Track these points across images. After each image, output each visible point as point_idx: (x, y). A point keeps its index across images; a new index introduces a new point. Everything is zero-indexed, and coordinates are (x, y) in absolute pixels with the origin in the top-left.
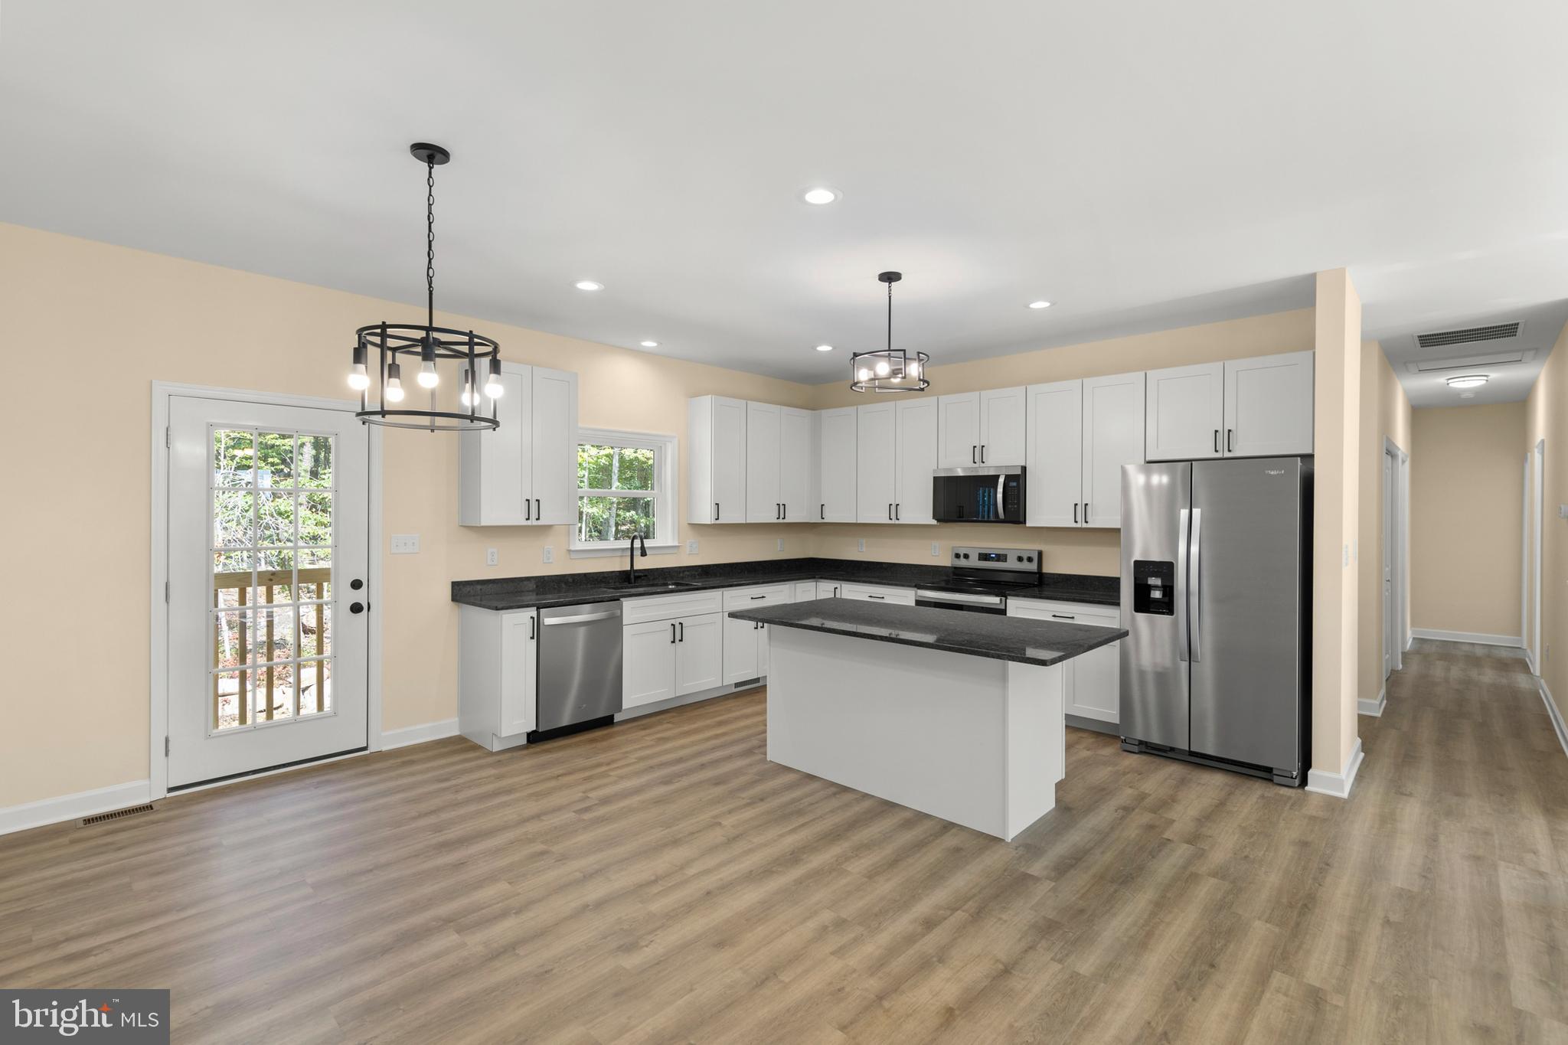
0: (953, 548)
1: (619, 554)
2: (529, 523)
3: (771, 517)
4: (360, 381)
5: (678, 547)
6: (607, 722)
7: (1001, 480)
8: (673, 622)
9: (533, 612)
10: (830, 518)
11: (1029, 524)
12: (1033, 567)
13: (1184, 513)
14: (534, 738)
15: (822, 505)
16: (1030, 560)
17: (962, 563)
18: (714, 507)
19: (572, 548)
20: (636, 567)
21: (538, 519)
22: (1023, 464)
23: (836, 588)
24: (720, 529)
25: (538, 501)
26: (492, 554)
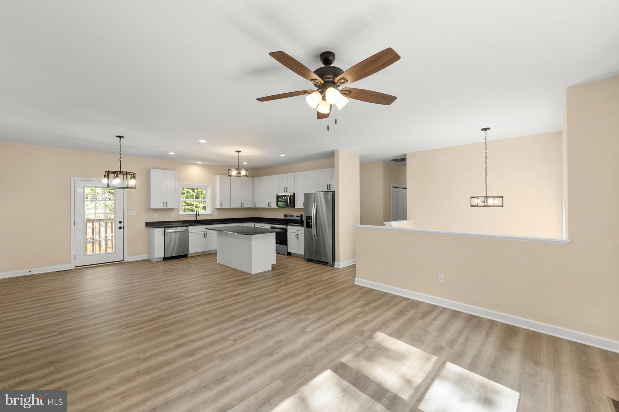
0: (284, 214)
1: (194, 216)
2: (164, 208)
3: (239, 206)
4: (105, 181)
5: (212, 214)
6: (185, 256)
7: (289, 196)
8: (204, 232)
9: (163, 229)
10: (257, 206)
11: (296, 207)
12: (299, 218)
13: (314, 204)
14: (165, 259)
15: (255, 203)
16: (299, 217)
17: (286, 218)
18: (220, 203)
19: (179, 214)
20: (198, 219)
21: (167, 207)
22: (294, 192)
23: (255, 225)
24: (221, 209)
25: (167, 202)
26: (157, 216)
